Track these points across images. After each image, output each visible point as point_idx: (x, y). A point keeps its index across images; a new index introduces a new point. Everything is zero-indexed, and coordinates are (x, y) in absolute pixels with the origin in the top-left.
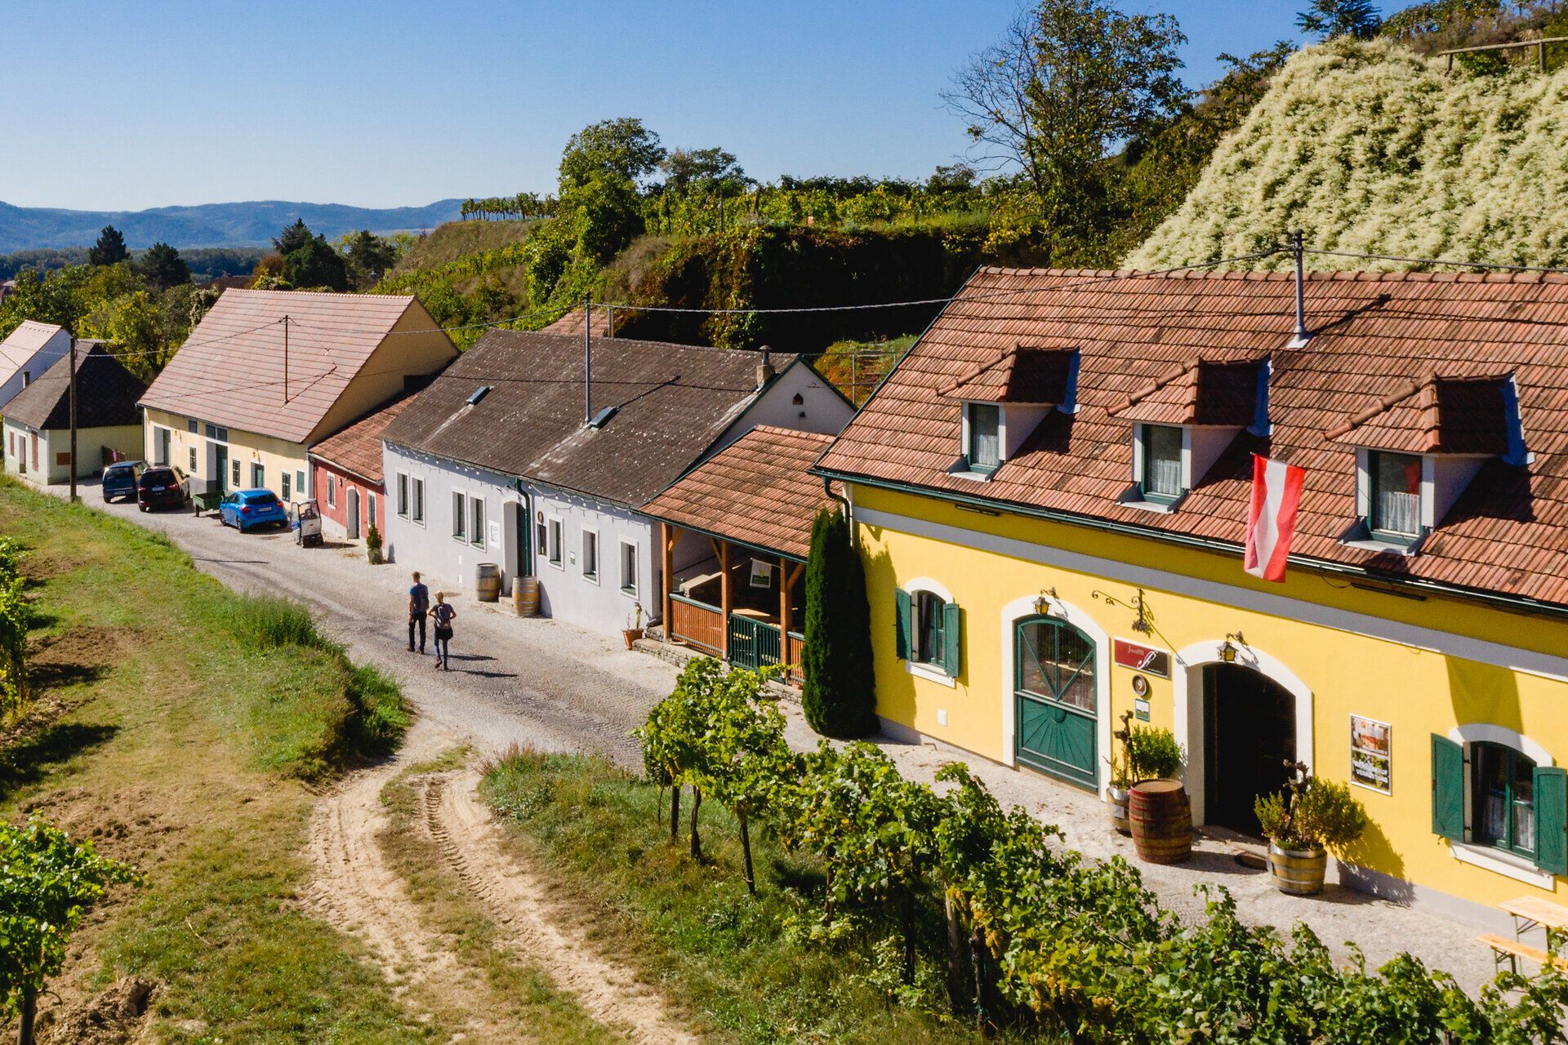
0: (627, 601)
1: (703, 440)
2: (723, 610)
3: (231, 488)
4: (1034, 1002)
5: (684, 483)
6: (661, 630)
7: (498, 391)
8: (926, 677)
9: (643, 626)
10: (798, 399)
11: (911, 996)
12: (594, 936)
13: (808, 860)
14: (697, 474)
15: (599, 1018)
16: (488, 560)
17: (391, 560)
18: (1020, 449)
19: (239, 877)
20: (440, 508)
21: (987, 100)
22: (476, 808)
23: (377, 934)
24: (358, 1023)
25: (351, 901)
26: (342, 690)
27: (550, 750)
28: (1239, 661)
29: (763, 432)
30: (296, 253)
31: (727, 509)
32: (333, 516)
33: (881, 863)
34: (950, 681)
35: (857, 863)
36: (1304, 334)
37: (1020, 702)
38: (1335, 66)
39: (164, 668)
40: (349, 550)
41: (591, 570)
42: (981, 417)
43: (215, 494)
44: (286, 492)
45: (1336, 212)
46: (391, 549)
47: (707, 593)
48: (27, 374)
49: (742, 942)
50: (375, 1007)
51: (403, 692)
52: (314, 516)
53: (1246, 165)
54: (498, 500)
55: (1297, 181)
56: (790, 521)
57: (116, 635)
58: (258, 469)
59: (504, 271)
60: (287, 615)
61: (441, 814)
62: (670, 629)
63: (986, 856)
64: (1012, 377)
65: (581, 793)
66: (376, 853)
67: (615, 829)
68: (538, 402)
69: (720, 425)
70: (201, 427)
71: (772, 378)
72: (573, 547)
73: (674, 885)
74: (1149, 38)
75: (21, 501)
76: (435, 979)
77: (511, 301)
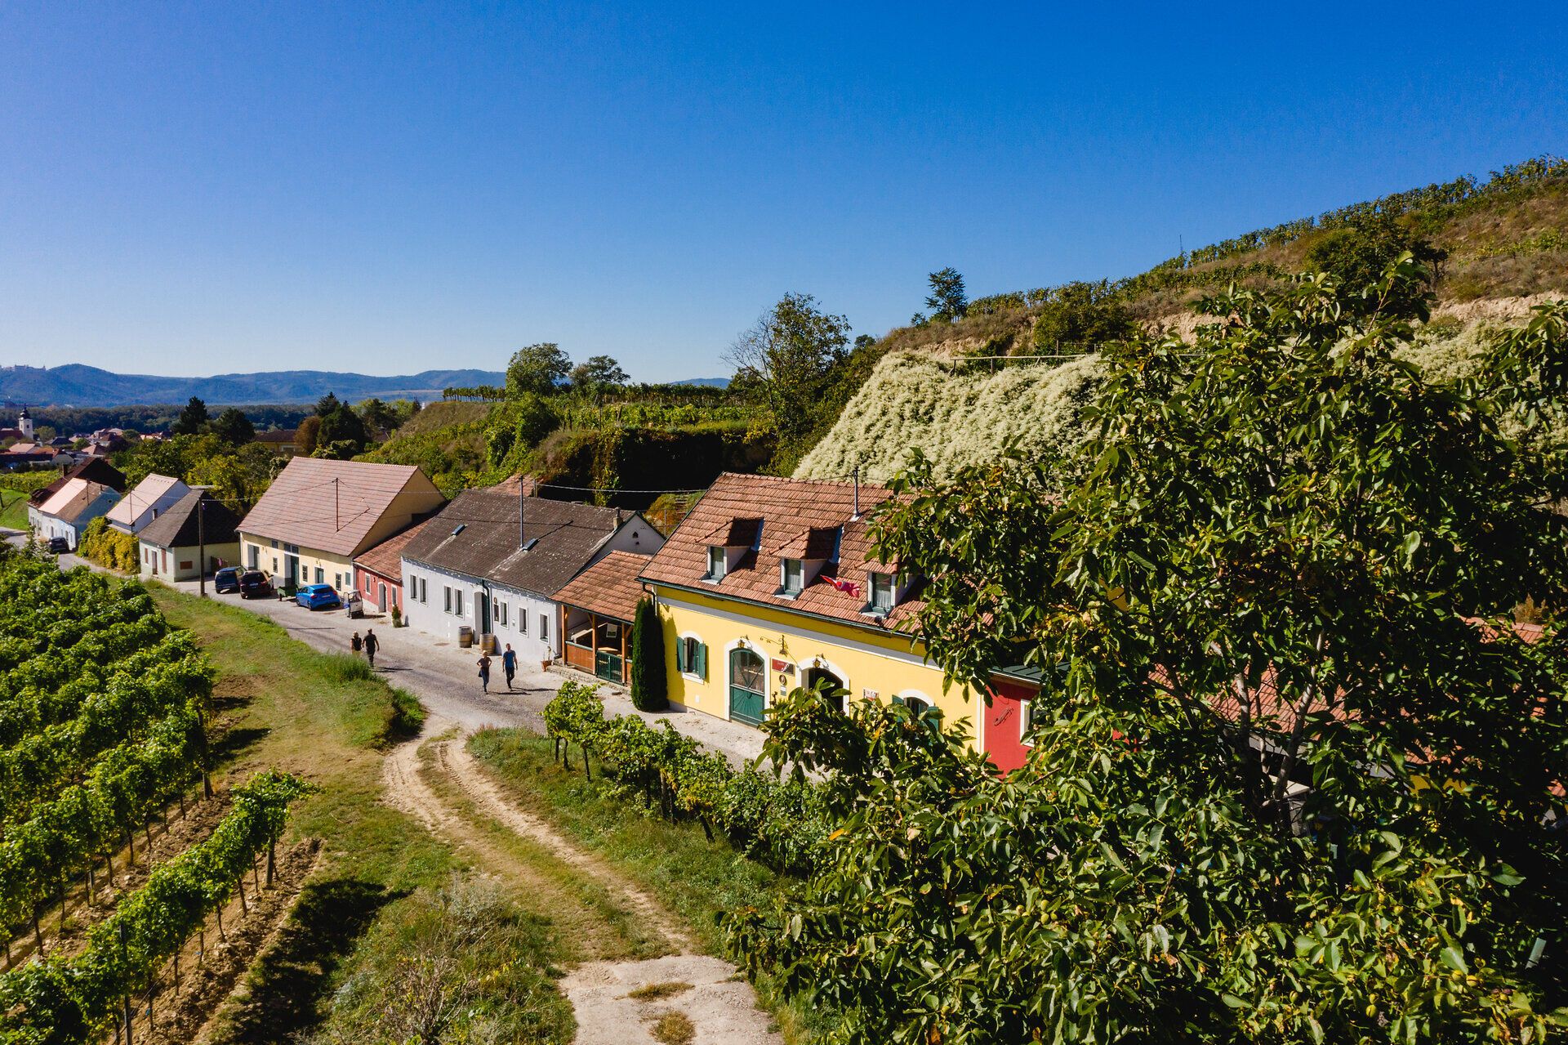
0: (543, 645)
1: (584, 558)
2: (593, 649)
3: (302, 583)
4: (687, 808)
5: (573, 583)
6: (561, 660)
7: (470, 527)
8: (690, 679)
9: (552, 658)
10: (636, 535)
11: (647, 813)
12: (520, 804)
13: (612, 765)
14: (581, 578)
15: (521, 834)
16: (465, 624)
17: (406, 625)
18: (733, 569)
19: (351, 794)
20: (436, 594)
21: (746, 359)
22: (465, 755)
23: (421, 812)
24: (417, 846)
25: (408, 800)
26: (390, 703)
27: (501, 726)
28: (821, 667)
29: (616, 554)
30: (331, 416)
31: (595, 597)
32: (369, 599)
33: (637, 762)
34: (701, 681)
35: (626, 763)
36: (858, 514)
37: (732, 689)
38: (903, 365)
39: (285, 697)
40: (380, 620)
41: (523, 629)
42: (715, 552)
43: (291, 587)
44: (338, 585)
45: (895, 442)
46: (407, 618)
47: (585, 640)
48: (156, 511)
49: (584, 800)
50: (424, 839)
51: (421, 701)
52: (358, 600)
53: (859, 414)
54: (471, 591)
55: (879, 425)
56: (628, 603)
57: (252, 679)
58: (319, 571)
59: (471, 436)
60: (355, 664)
61: (448, 759)
62: (566, 660)
63: (674, 755)
64: (730, 534)
65: (515, 744)
66: (418, 779)
67: (530, 759)
68: (494, 535)
69: (594, 550)
70: (279, 545)
71: (621, 524)
72: (514, 617)
73: (556, 780)
74: (831, 328)
75: (168, 598)
76: (449, 827)
77: (476, 457)
